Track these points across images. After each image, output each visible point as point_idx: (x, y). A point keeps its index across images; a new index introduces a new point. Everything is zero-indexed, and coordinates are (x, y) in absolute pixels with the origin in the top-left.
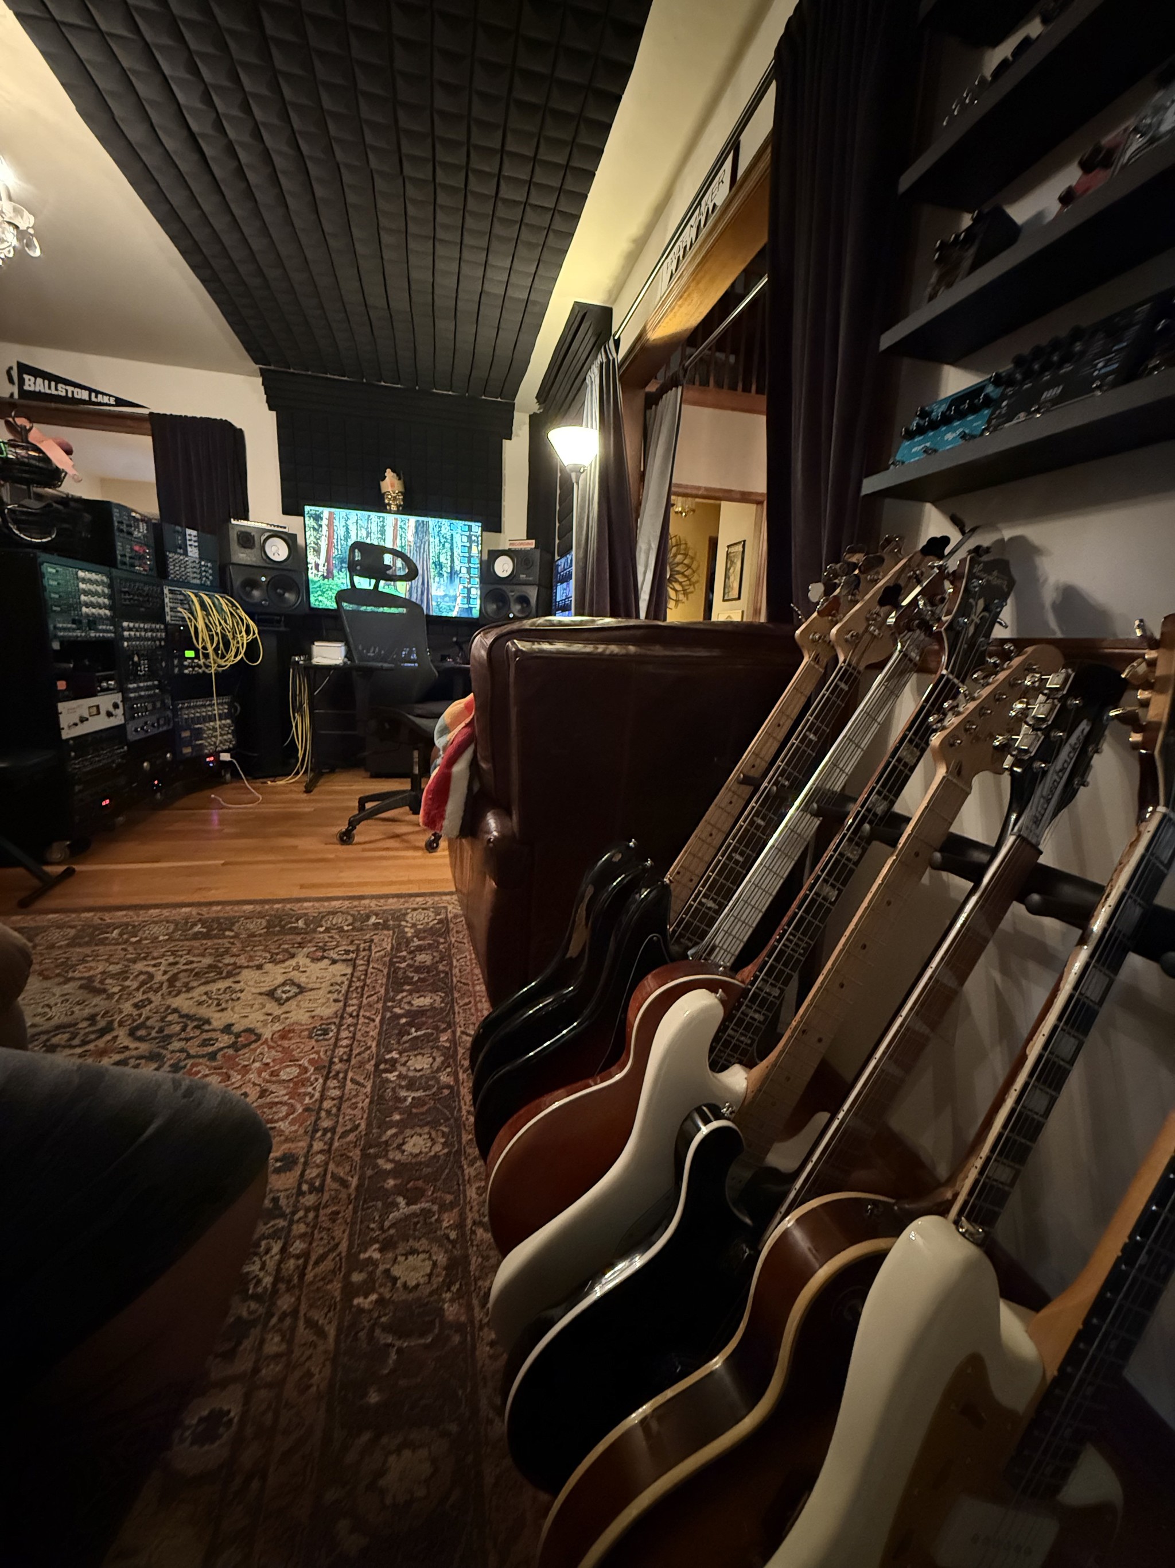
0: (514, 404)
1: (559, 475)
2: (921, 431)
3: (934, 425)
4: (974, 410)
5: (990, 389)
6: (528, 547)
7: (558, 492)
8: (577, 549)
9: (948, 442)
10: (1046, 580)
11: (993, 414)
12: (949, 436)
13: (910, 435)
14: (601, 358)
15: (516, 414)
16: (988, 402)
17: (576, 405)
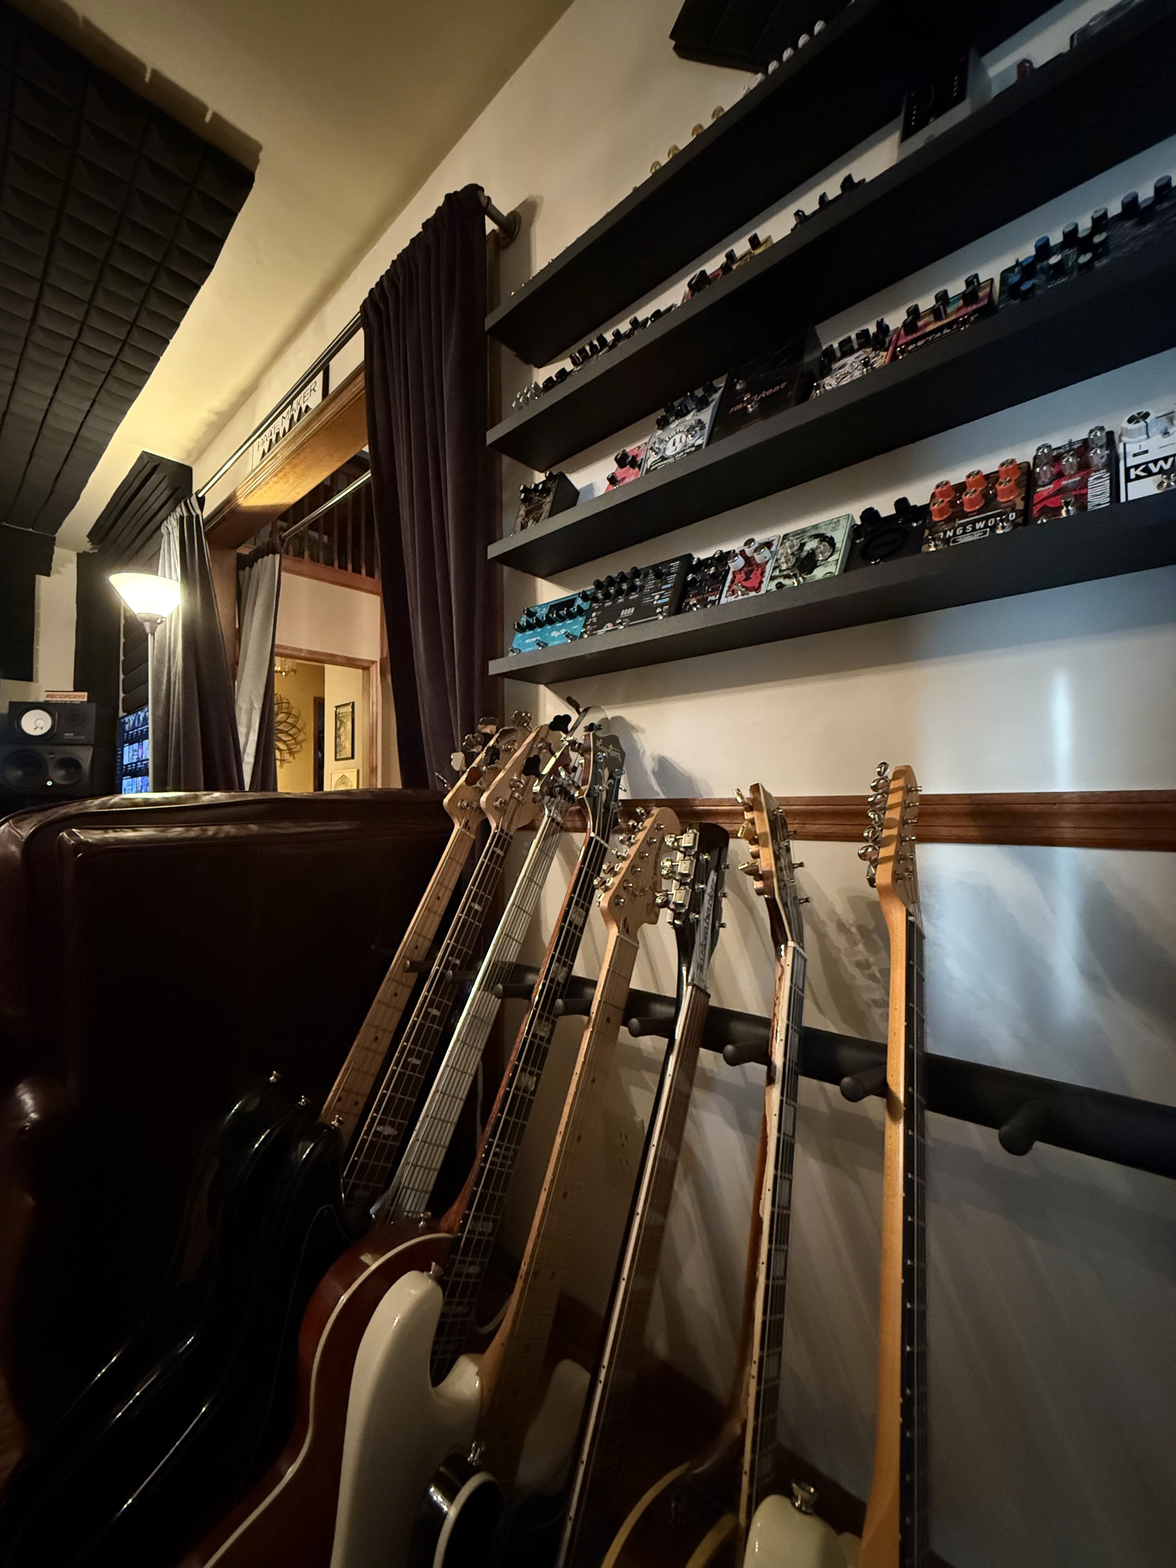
0: (54, 539)
1: (123, 622)
2: (530, 627)
3: (540, 624)
4: (571, 616)
5: (579, 602)
6: (78, 700)
7: (122, 640)
8: (154, 705)
9: (554, 638)
10: (644, 751)
11: (586, 620)
12: (555, 634)
13: (522, 629)
14: (181, 511)
15: (56, 549)
16: (580, 611)
17: (148, 551)
